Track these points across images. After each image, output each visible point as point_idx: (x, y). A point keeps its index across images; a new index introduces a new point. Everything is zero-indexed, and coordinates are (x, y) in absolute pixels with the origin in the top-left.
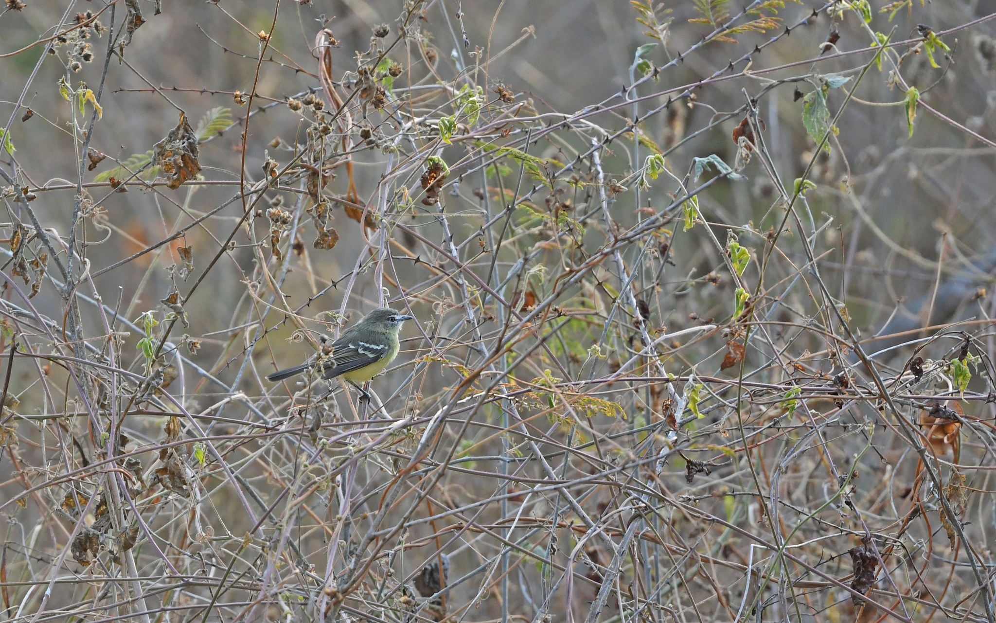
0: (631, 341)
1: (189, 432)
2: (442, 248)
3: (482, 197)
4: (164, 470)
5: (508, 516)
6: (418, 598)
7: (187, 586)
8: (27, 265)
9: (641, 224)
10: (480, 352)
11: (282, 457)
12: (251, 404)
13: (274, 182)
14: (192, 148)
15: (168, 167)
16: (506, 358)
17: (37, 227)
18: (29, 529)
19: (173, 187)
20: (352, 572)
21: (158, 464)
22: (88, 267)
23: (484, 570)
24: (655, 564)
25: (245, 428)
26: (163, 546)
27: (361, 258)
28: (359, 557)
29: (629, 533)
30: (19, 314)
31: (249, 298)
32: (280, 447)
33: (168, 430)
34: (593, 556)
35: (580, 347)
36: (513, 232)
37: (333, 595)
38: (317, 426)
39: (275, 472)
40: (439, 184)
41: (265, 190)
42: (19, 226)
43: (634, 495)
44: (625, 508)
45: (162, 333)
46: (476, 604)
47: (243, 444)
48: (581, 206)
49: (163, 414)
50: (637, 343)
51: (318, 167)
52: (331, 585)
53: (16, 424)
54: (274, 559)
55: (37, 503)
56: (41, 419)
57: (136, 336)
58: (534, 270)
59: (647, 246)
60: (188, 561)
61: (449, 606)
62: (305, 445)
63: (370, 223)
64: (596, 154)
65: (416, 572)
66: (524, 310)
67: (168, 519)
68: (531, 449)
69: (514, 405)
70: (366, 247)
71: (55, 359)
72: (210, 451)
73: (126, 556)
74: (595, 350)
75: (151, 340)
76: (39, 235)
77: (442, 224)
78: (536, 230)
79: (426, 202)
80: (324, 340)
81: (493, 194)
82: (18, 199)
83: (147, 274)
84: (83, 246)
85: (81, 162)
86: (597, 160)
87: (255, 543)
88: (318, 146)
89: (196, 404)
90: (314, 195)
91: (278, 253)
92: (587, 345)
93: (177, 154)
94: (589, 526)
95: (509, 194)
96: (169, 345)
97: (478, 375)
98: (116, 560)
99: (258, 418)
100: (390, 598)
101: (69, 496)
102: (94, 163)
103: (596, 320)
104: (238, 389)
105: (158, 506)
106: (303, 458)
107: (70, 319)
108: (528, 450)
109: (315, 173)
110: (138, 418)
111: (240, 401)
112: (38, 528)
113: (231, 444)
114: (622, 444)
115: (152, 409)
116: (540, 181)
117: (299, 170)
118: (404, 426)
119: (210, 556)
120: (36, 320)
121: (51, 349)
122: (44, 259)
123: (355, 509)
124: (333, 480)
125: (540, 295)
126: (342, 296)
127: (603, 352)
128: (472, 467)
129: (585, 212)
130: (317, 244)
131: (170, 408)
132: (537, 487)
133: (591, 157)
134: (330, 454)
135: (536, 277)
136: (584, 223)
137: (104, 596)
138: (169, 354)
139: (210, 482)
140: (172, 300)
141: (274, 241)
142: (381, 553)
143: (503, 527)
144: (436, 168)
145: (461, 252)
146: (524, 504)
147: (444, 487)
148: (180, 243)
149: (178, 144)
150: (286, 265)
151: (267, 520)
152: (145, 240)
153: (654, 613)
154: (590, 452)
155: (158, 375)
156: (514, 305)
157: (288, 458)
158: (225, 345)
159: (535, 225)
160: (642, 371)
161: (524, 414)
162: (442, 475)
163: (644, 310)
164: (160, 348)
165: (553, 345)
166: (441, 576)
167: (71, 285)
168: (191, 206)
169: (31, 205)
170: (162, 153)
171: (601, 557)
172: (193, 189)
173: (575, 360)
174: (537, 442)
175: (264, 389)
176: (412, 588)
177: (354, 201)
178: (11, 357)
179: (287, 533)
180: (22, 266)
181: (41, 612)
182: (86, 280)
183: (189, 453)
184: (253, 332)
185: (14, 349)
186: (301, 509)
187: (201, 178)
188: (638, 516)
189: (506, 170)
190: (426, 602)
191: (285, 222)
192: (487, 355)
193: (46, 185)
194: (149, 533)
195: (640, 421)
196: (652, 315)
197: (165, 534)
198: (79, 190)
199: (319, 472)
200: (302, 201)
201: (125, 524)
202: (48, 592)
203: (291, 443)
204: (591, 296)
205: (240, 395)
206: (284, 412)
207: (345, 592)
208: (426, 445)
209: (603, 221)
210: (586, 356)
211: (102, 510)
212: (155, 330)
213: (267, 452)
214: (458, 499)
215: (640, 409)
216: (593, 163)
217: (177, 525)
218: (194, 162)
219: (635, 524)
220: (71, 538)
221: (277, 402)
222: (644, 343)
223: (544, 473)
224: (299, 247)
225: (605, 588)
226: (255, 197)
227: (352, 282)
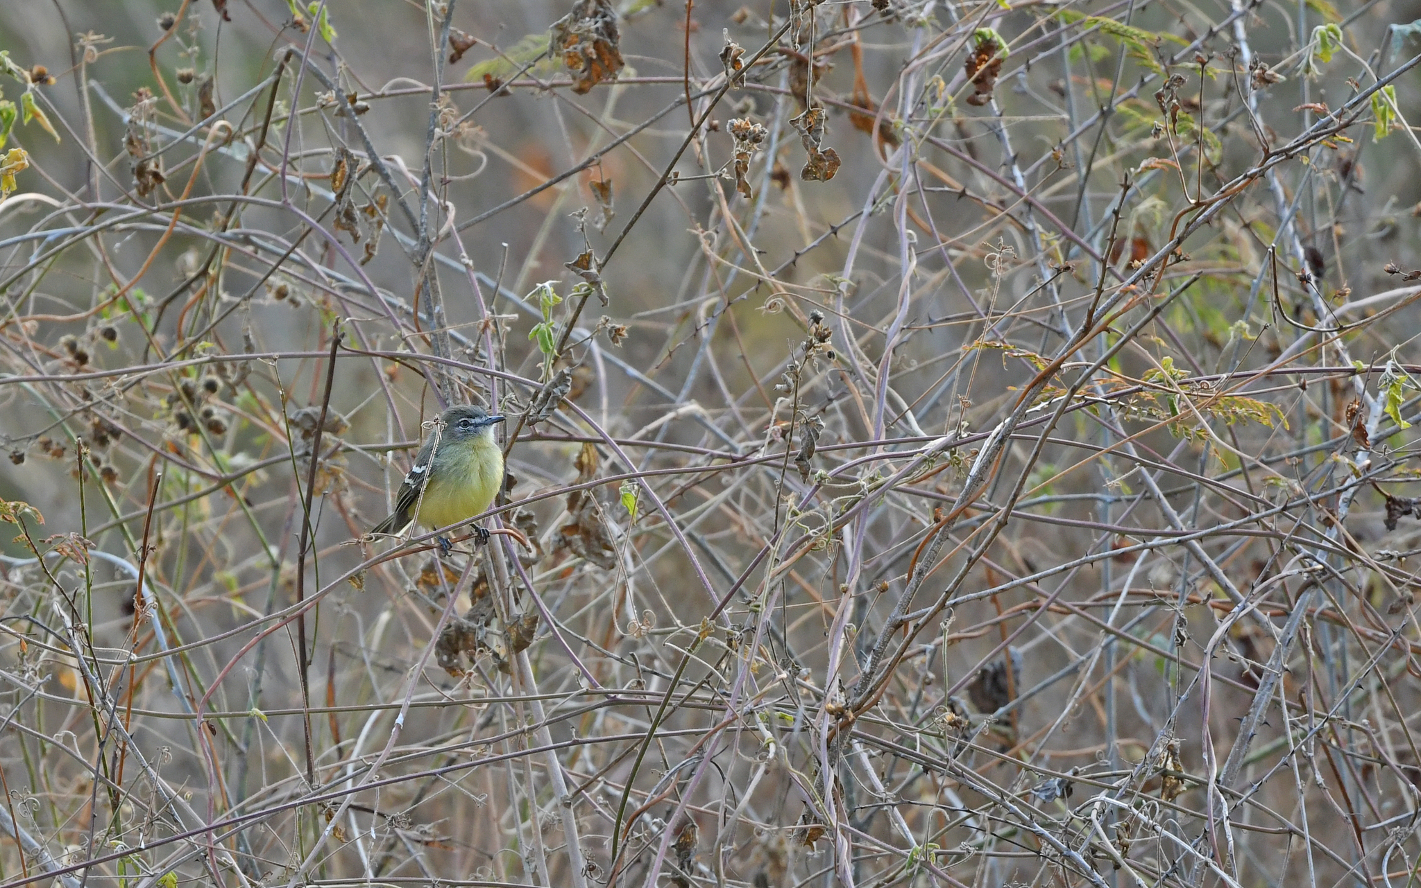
0: (1298, 311)
1: (614, 468)
2: (1001, 174)
3: (1062, 93)
4: (574, 528)
5: (1112, 586)
6: (974, 716)
7: (614, 703)
8: (357, 214)
9: (1309, 129)
10: (1062, 334)
11: (761, 501)
12: (710, 422)
13: (738, 78)
14: (610, 30)
15: (572, 60)
16: (1105, 344)
17: (372, 155)
18: (370, 619)
19: (580, 91)
20: (868, 677)
21: (564, 517)
22: (452, 214)
23: (1075, 671)
24: (1341, 654)
25: (700, 459)
26: (577, 647)
27: (875, 190)
28: (879, 655)
29: (1299, 611)
30: (347, 289)
31: (704, 258)
32: (755, 485)
33: (580, 466)
34: (1246, 644)
35: (1220, 318)
36: (1112, 147)
37: (838, 714)
38: (809, 451)
39: (749, 525)
40: (993, 70)
41: (725, 89)
42: (344, 152)
43: (1305, 551)
44: (1290, 569)
45: (570, 314)
46: (1064, 725)
47: (697, 482)
48: (1219, 104)
49: (570, 439)
50: (1306, 313)
51: (803, 52)
52: (837, 698)
53: (344, 461)
54: (749, 658)
55: (381, 580)
56: (384, 451)
57: (527, 321)
58: (1144, 206)
59: (1318, 159)
60: (617, 666)
61: (1022, 727)
62: (794, 482)
63: (888, 136)
64: (1240, 25)
65: (968, 676)
66: (1129, 267)
67: (585, 600)
68: (1144, 483)
69: (1116, 415)
70: (883, 174)
71: (402, 359)
72: (646, 495)
73: (520, 662)
74: (1241, 329)
75: (552, 327)
76: (376, 167)
77: (999, 137)
78: (1149, 142)
79: (973, 102)
80: (817, 319)
81: (1081, 85)
82: (342, 112)
83: (549, 222)
84: (444, 182)
85: (439, 51)
86: (1241, 33)
87: (717, 634)
88: (804, 18)
89: (626, 424)
90: (801, 97)
91: (746, 188)
92: (1232, 319)
93: (585, 39)
94: (1235, 601)
95: (1104, 86)
96: (581, 332)
97: (1056, 368)
98: (503, 667)
99: (720, 442)
100: (930, 716)
101: (430, 568)
102: (459, 51)
103: (1244, 280)
104: (689, 398)
105: (570, 580)
106: (791, 502)
107: (424, 295)
108: (1136, 483)
109: (801, 63)
110: (536, 445)
111: (692, 418)
112: (385, 617)
113: (682, 482)
114: (1288, 473)
115: (554, 433)
116: (1148, 69)
117: (776, 58)
118: (945, 448)
119: (651, 658)
120: (370, 295)
121: (394, 345)
122: (383, 206)
123: (875, 576)
124: (838, 533)
125: (1155, 241)
126: (847, 246)
127: (1255, 327)
128: (1053, 513)
129: (1224, 113)
130: (806, 173)
131: (583, 430)
132: (1157, 541)
133: (1231, 29)
134: (832, 493)
135: (1149, 215)
136: (1223, 130)
137: (488, 723)
138: (581, 347)
139: (646, 542)
140: (584, 262)
141: (740, 169)
142: (916, 646)
143: (1104, 605)
144: (987, 47)
145: (1031, 181)
146: (1137, 567)
147: (1014, 546)
148: (595, 174)
149: (589, 24)
150: (762, 205)
151: (736, 599)
152: (546, 170)
153: (1342, 734)
154: (1238, 484)
155: (562, 378)
156: (1116, 256)
157: (769, 501)
158: (671, 329)
159: (1146, 135)
160: (1318, 355)
161: (1133, 426)
162: (1002, 525)
163: (1316, 261)
164: (566, 337)
165: (1178, 322)
166: (1010, 681)
167: (427, 244)
168: (617, 114)
169: (361, 122)
170: (563, 37)
171: (1259, 646)
172: (616, 90)
173: (1214, 344)
174: (1152, 468)
175: (729, 398)
176: (963, 702)
177: (864, 105)
178: (333, 356)
179: (766, 615)
180: (349, 215)
181: (390, 748)
182: (448, 235)
183: (616, 497)
184: (711, 311)
185: (337, 343)
186: (788, 580)
187: (629, 73)
188: (1311, 584)
189: (1099, 51)
190: (984, 722)
191: (756, 139)
192: (1072, 335)
193: (385, 89)
194: (555, 623)
195: (1313, 433)
196: (1329, 272)
197: (582, 623)
198: (435, 96)
199: (814, 522)
200: (784, 107)
201: (516, 611)
202: (400, 720)
203: (772, 478)
204: (1236, 241)
205: (693, 407)
206: (759, 433)
207: (858, 709)
208: (979, 479)
209: (1250, 126)
210: (1231, 333)
211: (480, 591)
212: (558, 310)
213: (736, 495)
214: (1033, 558)
215: (1314, 417)
216: (1234, 39)
217: (604, 604)
218: (613, 52)
219: (1308, 596)
220: (436, 633)
221: (751, 417)
222: (1316, 314)
223: (1169, 521)
224: (782, 177)
225: (1263, 696)
226: (707, 102)
227: (861, 227)
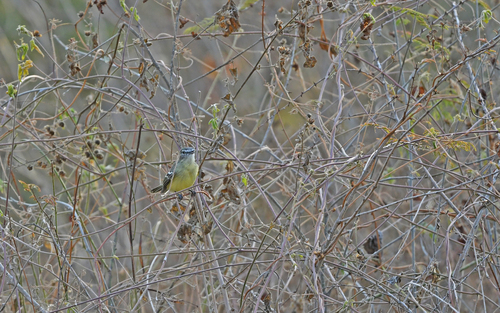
0: (477, 111)
1: (239, 169)
2: (373, 64)
3: (394, 36)
4: (226, 190)
5: (413, 209)
6: (366, 255)
7: (240, 252)
8: (148, 81)
9: (480, 47)
10: (395, 120)
11: (290, 180)
12: (272, 153)
13: (281, 32)
14: (235, 14)
15: (222, 25)
16: (410, 124)
17: (153, 60)
18: (154, 224)
19: (225, 36)
20: (329, 242)
21: (222, 187)
22: (181, 81)
23: (401, 238)
24: (494, 232)
25: (269, 166)
26: (227, 232)
27: (329, 70)
28: (332, 234)
29: (479, 216)
30: (145, 108)
31: (269, 95)
32: (288, 175)
33: (227, 168)
34: (461, 229)
35: (450, 115)
36: (411, 54)
37: (318, 255)
38: (307, 163)
39: (286, 189)
40: (370, 28)
41: (276, 36)
42: (143, 60)
43: (481, 195)
44: (476, 203)
45: (223, 115)
46: (398, 257)
47: (268, 174)
48: (449, 39)
49: (224, 159)
50: (480, 112)
51: (303, 22)
52: (318, 249)
53: (145, 168)
54: (287, 236)
55: (158, 210)
56: (158, 164)
57: (208, 118)
58: (423, 75)
59: (484, 59)
60: (240, 239)
61: (383, 258)
62: (302, 173)
63: (333, 52)
64: (455, 11)
65: (364, 240)
66: (418, 96)
67: (229, 216)
68: (425, 172)
69: (415, 148)
70: (332, 65)
71: (165, 132)
72: (250, 179)
73: (207, 237)
74: (458, 118)
75: (217, 120)
76: (154, 65)
77: (372, 51)
78: (424, 53)
79: (363, 38)
80: (309, 116)
81: (400, 34)
82: (142, 46)
83: (214, 83)
84: (178, 70)
85: (176, 23)
86: (456, 14)
87: (276, 227)
88: (304, 11)
89: (242, 154)
90: (303, 38)
91: (284, 71)
92: (453, 115)
93: (226, 18)
94: (457, 213)
95: (408, 34)
96: (227, 122)
97: (393, 132)
98: (201, 239)
99: (276, 160)
100: (350, 255)
101: (175, 206)
102: (183, 24)
103: (458, 101)
104: (265, 145)
105: (224, 209)
106: (301, 181)
107: (172, 110)
108: (422, 172)
109: (303, 26)
110: (211, 162)
111: (266, 151)
112: (159, 223)
113: (262, 174)
114: (475, 168)
115: (219, 157)
116: (425, 27)
117: (294, 24)
118: (355, 161)
119: (253, 236)
120: (153, 110)
121: (162, 127)
122: (157, 78)
123: (330, 206)
124: (318, 191)
125: (427, 88)
126: (320, 91)
127: (462, 117)
128: (393, 183)
129: (450, 42)
130: (305, 65)
131: (227, 156)
132: (429, 192)
133: (453, 12)
134: (315, 177)
135: (424, 78)
136: (450, 48)
137: (196, 259)
138: (227, 127)
139: (251, 195)
140: (228, 97)
141: (282, 64)
142: (345, 231)
143: (411, 215)
144: (368, 19)
145: (384, 66)
146: (422, 202)
147: (378, 195)
148: (231, 66)
149: (228, 12)
150: (289, 76)
151: (282, 215)
152: (214, 66)
153: (495, 259)
154: (458, 172)
155: (221, 138)
156: (413, 93)
157: (293, 181)
158: (257, 121)
159: (423, 50)
160: (484, 127)
161: (421, 152)
162: (375, 188)
163: (484, 95)
164: (222, 124)
165: (435, 115)
166: (378, 243)
167: (173, 91)
168: (237, 46)
169: (149, 48)
170: (219, 17)
171: (465, 229)
172: (237, 37)
173: (447, 123)
174: (427, 167)
175: (279, 144)
176: (362, 250)
177: (325, 41)
178: (140, 131)
179: (293, 221)
180: (145, 82)
181: (162, 268)
182: (180, 88)
183: (239, 179)
184: (272, 114)
185: (141, 127)
186: (300, 208)
187: (241, 30)
188: (484, 207)
189: (406, 21)
190: (370, 257)
191: (287, 53)
192: (399, 121)
193: (157, 37)
194: (218, 224)
195: (483, 155)
196: (488, 97)
197: (228, 224)
198: (175, 39)
199: (309, 187)
200: (297, 42)
201: (206, 220)
202: (165, 259)
203: (294, 173)
204: (455, 87)
205: (266, 148)
206: (290, 156)
207: (325, 253)
208: (366, 172)
209: (460, 46)
210: (453, 120)
211: (193, 213)
212: (218, 114)
213: (282, 178)
214: (386, 200)
215: (483, 148)
216: (454, 16)
217: (234, 218)
218: (236, 22)
219: (482, 211)
220: (177, 229)
221: (287, 151)
222: (484, 112)
223: (433, 185)
224: (296, 66)
225: (467, 246)
226: (270, 40)
227: (325, 83)
